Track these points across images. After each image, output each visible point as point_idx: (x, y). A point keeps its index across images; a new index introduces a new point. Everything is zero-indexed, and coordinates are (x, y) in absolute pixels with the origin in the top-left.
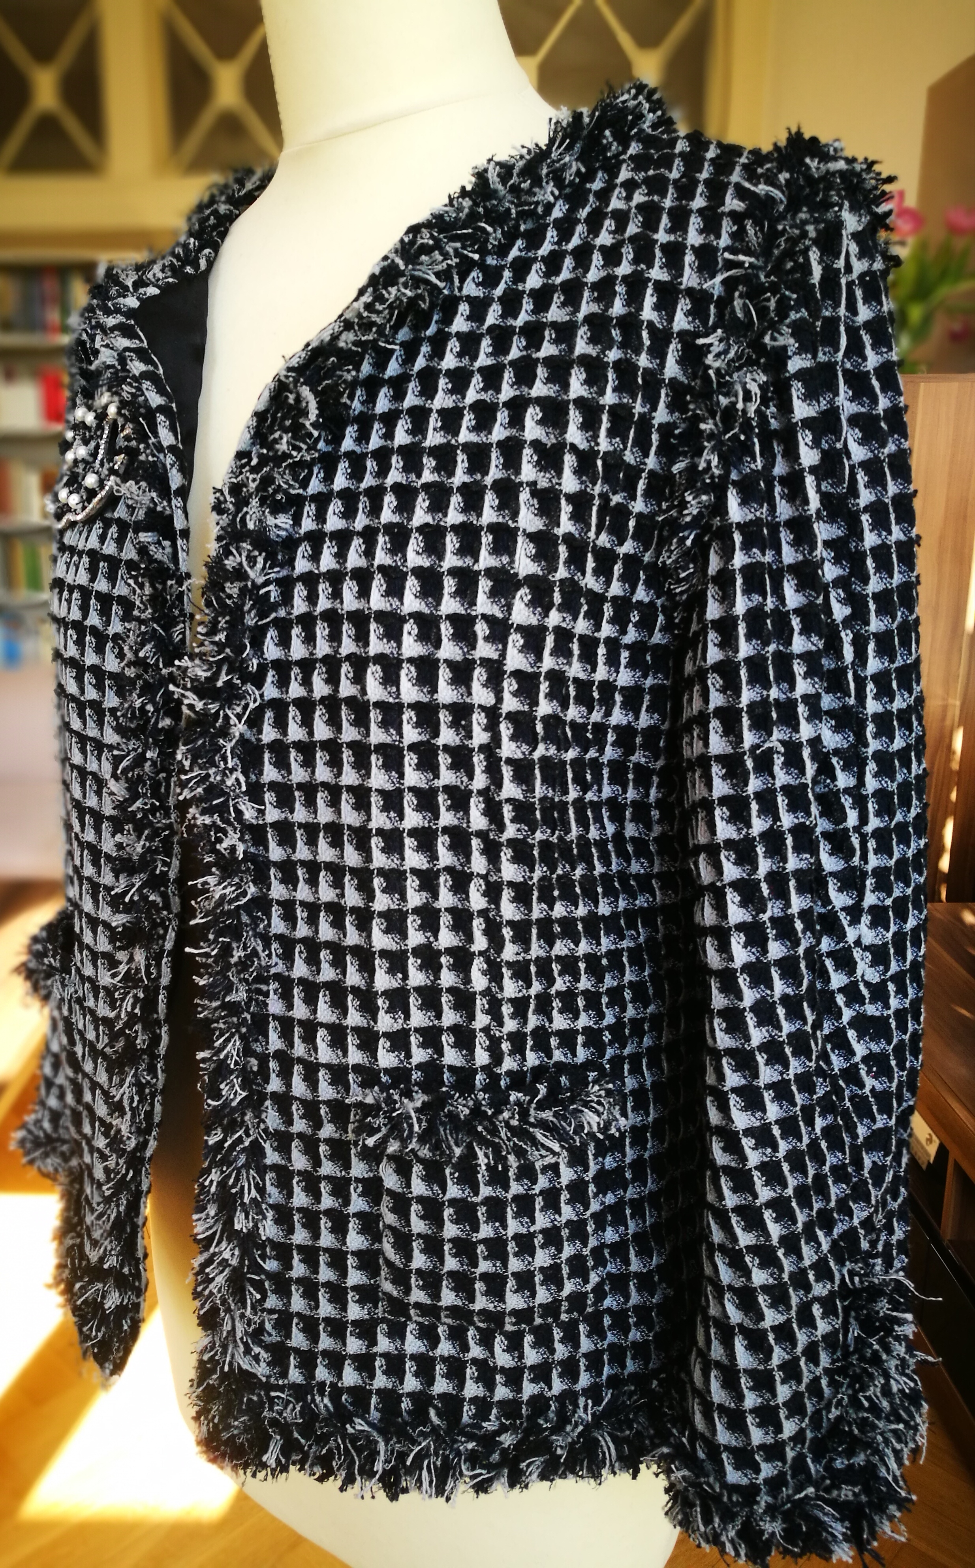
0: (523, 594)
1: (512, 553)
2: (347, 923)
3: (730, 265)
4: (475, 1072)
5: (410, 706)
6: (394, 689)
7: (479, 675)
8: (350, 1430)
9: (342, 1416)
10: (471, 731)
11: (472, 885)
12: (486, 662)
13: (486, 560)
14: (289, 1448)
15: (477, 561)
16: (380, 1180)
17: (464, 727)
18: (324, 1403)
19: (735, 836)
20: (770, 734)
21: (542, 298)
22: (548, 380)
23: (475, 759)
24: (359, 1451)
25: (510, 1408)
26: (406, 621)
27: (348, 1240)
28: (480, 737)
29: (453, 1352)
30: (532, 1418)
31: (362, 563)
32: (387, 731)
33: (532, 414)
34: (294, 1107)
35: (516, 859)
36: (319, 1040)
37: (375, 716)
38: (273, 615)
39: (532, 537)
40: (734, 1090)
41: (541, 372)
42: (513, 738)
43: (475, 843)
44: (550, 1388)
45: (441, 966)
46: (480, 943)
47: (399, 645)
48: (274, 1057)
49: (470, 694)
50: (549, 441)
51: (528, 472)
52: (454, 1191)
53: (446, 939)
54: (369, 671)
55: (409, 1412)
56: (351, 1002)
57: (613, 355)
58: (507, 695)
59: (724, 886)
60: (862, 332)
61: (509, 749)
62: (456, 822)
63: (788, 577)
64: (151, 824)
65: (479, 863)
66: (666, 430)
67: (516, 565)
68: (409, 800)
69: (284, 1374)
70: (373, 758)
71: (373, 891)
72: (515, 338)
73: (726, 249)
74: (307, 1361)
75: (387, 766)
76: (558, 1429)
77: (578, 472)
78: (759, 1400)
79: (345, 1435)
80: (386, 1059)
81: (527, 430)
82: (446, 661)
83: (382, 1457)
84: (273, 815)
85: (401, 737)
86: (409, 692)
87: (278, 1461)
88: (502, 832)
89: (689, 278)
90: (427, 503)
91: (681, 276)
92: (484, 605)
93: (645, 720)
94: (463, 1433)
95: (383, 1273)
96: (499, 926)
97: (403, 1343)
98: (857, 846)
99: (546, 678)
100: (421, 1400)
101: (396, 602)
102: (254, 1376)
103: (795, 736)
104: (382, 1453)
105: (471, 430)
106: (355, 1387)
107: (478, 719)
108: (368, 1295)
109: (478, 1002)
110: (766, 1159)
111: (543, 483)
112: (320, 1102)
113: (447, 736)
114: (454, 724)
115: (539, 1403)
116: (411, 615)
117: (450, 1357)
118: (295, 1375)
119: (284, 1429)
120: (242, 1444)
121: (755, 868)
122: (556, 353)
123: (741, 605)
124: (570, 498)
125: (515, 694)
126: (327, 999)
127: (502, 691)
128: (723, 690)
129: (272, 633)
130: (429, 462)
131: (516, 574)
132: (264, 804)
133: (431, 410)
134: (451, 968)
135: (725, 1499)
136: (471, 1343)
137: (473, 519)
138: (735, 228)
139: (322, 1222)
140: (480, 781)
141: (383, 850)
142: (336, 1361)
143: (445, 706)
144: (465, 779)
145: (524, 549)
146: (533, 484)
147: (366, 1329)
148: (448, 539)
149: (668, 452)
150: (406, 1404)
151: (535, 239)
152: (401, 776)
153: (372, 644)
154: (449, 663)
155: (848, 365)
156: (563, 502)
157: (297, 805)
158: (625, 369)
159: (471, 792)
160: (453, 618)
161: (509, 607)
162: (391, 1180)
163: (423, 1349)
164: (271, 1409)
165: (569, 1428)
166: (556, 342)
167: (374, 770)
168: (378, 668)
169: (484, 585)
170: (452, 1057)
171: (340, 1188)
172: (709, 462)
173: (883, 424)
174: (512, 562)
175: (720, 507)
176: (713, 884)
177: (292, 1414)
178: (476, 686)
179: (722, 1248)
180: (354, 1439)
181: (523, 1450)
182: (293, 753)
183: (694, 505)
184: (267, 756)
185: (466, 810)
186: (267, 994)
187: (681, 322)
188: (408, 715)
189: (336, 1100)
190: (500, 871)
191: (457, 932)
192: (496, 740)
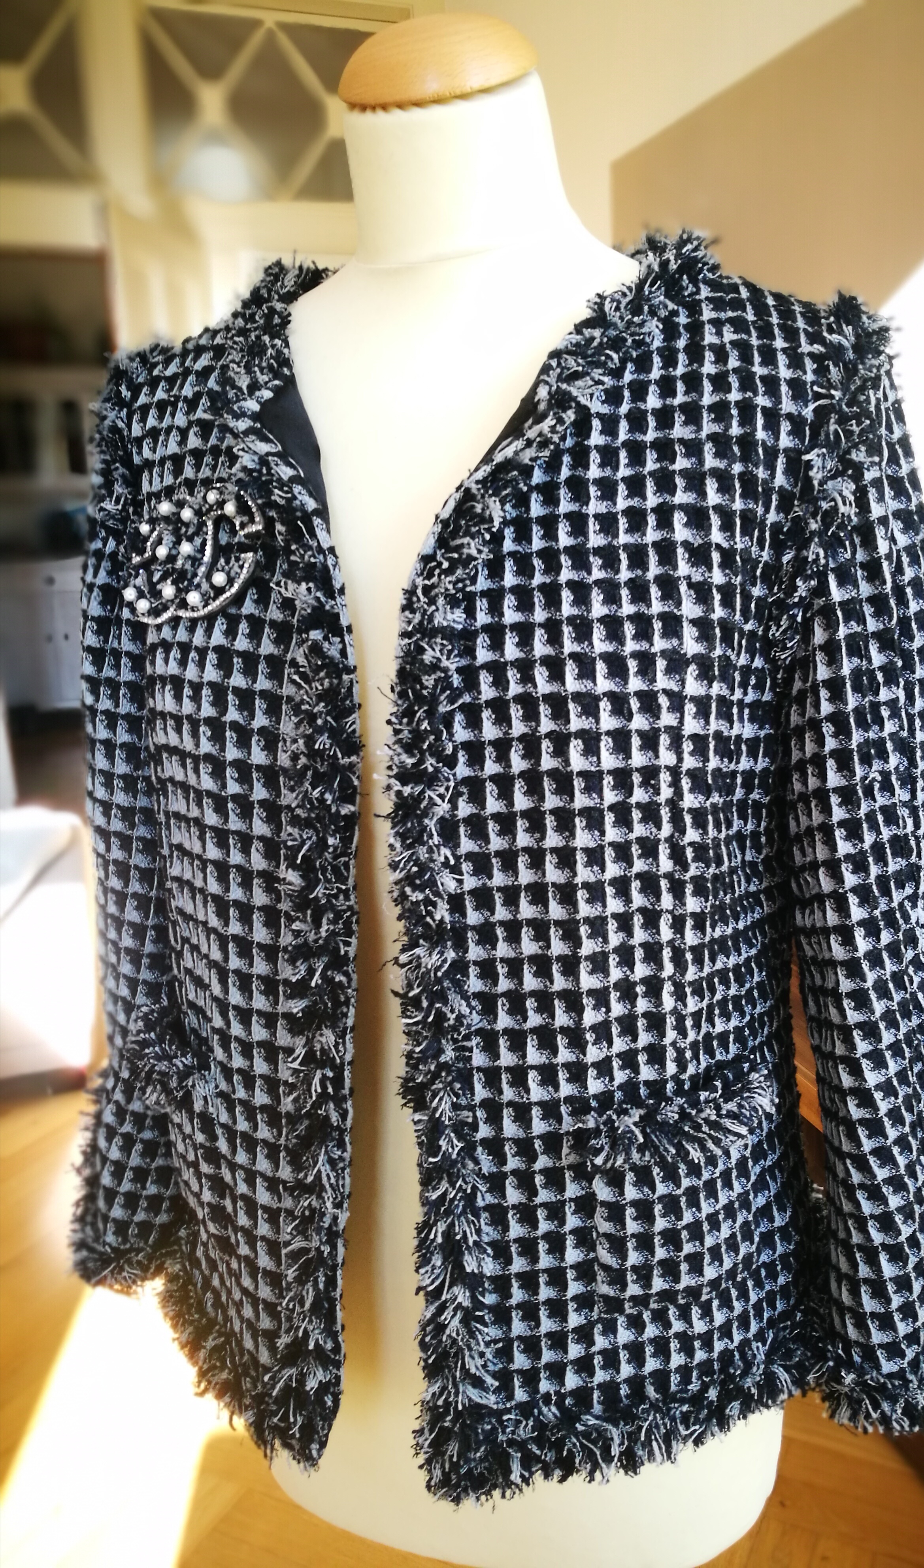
0: (692, 671)
1: (680, 637)
2: (554, 971)
3: (817, 396)
4: (666, 1081)
5: (609, 772)
6: (595, 759)
7: (664, 740)
8: (580, 1427)
9: (568, 1418)
10: (659, 789)
11: (662, 920)
12: (669, 729)
13: (659, 644)
14: (528, 1462)
15: (652, 645)
16: (594, 1194)
17: (653, 786)
18: (550, 1413)
19: (852, 851)
20: (870, 766)
21: (665, 417)
22: (686, 489)
23: (662, 812)
24: (594, 1442)
25: (706, 1368)
26: (601, 700)
27: (567, 1256)
28: (666, 792)
29: (657, 1333)
30: (723, 1370)
31: (549, 650)
32: (590, 796)
33: (679, 519)
34: (507, 1148)
35: (696, 893)
36: (530, 1082)
37: (578, 784)
38: (460, 701)
39: (694, 622)
40: (864, 1056)
41: (680, 482)
42: (692, 791)
43: (664, 884)
44: (732, 1342)
45: (637, 995)
46: (669, 969)
47: (597, 721)
48: (480, 1106)
49: (657, 757)
50: (698, 542)
51: (683, 568)
52: (662, 1189)
53: (641, 970)
54: (572, 745)
55: (627, 1397)
56: (561, 1041)
57: (737, 468)
58: (686, 756)
59: (846, 892)
60: (897, 447)
61: (689, 801)
62: (646, 868)
63: (872, 642)
64: (333, 908)
65: (667, 901)
66: (776, 528)
67: (685, 646)
68: (609, 853)
69: (510, 1397)
70: (577, 820)
71: (580, 938)
72: (648, 451)
73: (813, 383)
74: (530, 1378)
75: (589, 827)
76: (746, 1372)
77: (723, 566)
78: (902, 1299)
79: (577, 1434)
80: (595, 1086)
81: (677, 531)
82: (637, 731)
83: (617, 1441)
84: (470, 883)
85: (602, 799)
86: (609, 760)
87: (522, 1476)
88: (686, 871)
89: (787, 406)
90: (602, 597)
91: (780, 403)
92: (663, 682)
93: (762, 764)
94: (675, 1400)
95: (599, 1278)
96: (683, 952)
97: (615, 1337)
98: (914, 847)
99: (714, 738)
100: (637, 1383)
101: (589, 684)
102: (486, 1407)
103: (886, 766)
104: (616, 1437)
105: (627, 531)
106: (578, 1388)
107: (665, 777)
108: (585, 1302)
109: (668, 1020)
110: (891, 1106)
111: (697, 577)
112: (534, 1138)
113: (639, 795)
114: (645, 784)
115: (726, 1356)
116: (604, 694)
117: (656, 1337)
118: (520, 1395)
119: (521, 1446)
120: (481, 1474)
121: (868, 875)
122: (689, 466)
123: (847, 667)
124: (720, 588)
125: (692, 754)
126: (535, 1042)
127: (682, 752)
128: (835, 735)
129: (459, 718)
130: (596, 562)
131: (685, 654)
132: (461, 874)
133: (588, 515)
134: (646, 995)
135: (890, 1386)
136: (672, 1319)
137: (643, 609)
138: (815, 366)
139: (540, 1246)
140: (667, 830)
141: (588, 901)
142: (557, 1371)
143: (637, 770)
144: (654, 830)
145: (689, 632)
146: (688, 578)
147: (584, 1334)
148: (626, 626)
149: (778, 548)
150: (624, 1390)
151: (643, 364)
152: (603, 833)
153: (572, 721)
154: (640, 733)
155: (889, 472)
156: (714, 591)
157: (495, 871)
158: (748, 480)
159: (659, 840)
160: (639, 694)
161: (683, 682)
162: (603, 1191)
163: (632, 1337)
164: (504, 1432)
165: (755, 1369)
166: (687, 455)
167: (578, 832)
168: (580, 742)
169: (661, 664)
170: (647, 1073)
171: (556, 1212)
172: (818, 555)
173: (916, 518)
174: (681, 644)
175: (822, 590)
176: (835, 892)
177: (525, 1431)
178: (662, 750)
179: (862, 1186)
180: (586, 1435)
181: (726, 1397)
182: (491, 825)
183: (802, 588)
184: (462, 830)
185: (656, 857)
186: (471, 1050)
187: (785, 441)
188: (608, 781)
189: (549, 1133)
190: (684, 904)
191: (649, 964)
192: (679, 794)
